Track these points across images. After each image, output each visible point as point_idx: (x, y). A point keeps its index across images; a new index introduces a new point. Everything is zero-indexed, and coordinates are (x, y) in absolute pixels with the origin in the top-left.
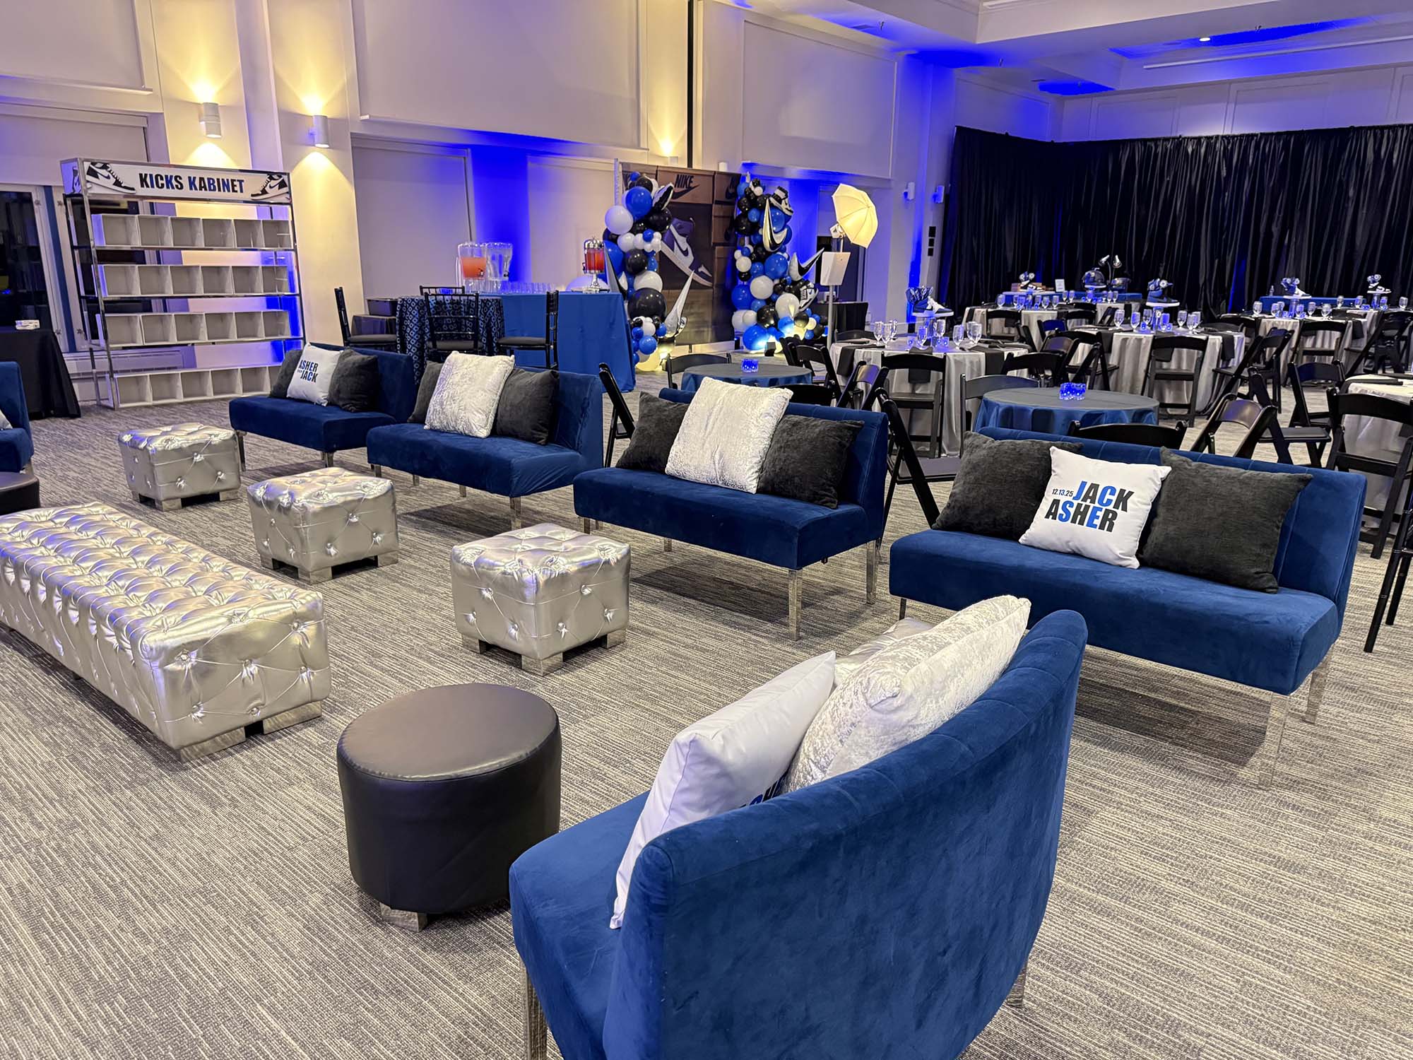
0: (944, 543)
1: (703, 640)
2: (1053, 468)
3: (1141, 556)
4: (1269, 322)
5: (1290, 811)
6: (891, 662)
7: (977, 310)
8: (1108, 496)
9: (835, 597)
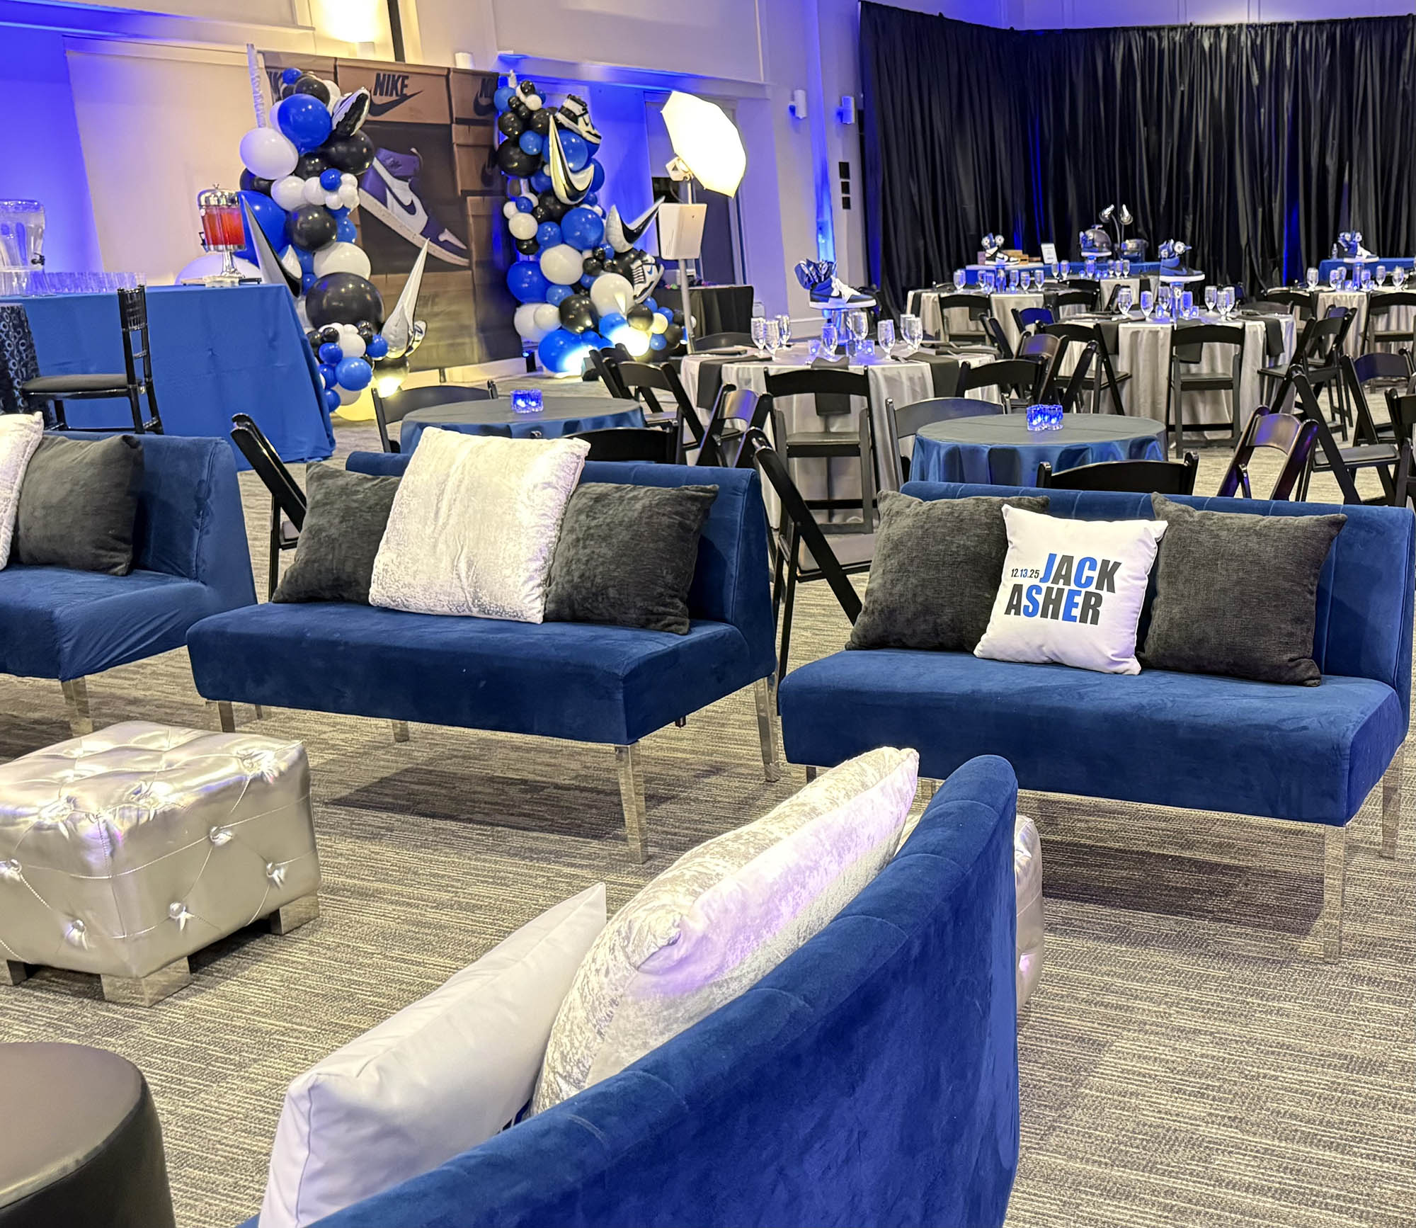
0: (860, 670)
1: (470, 890)
2: (1009, 538)
3: (1142, 655)
4: (1329, 297)
5: (1365, 987)
6: (669, 887)
7: (924, 295)
8: (1087, 573)
9: (713, 779)
